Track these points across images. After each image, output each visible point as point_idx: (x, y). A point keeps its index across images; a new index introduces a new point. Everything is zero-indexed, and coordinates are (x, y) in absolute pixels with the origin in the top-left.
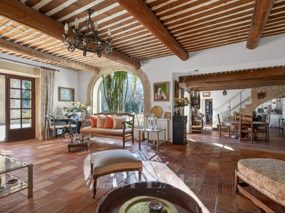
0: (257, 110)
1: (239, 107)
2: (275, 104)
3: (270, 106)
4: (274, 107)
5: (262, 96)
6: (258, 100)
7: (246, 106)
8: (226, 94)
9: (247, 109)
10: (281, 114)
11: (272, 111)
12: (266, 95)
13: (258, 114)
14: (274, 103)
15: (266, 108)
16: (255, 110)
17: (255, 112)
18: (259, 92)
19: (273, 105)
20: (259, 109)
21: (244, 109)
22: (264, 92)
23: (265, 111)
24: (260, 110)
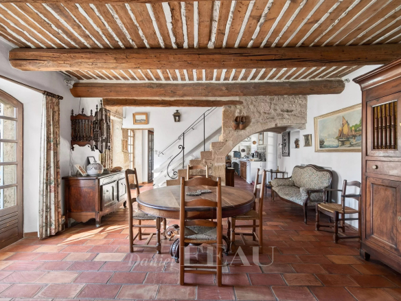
0: (232, 154)
1: (202, 149)
2: (256, 145)
3: (249, 148)
4: (254, 148)
5: (241, 123)
6: (235, 133)
7: (214, 144)
8: (179, 121)
9: (215, 153)
10: (265, 160)
11: (253, 156)
12: (250, 122)
13: (234, 160)
14: (254, 143)
15: (243, 150)
16: (229, 154)
17: (230, 156)
18: (237, 115)
19: (253, 146)
20: (235, 152)
21: (210, 153)
22: (245, 115)
23: (243, 154)
24: (237, 154)
